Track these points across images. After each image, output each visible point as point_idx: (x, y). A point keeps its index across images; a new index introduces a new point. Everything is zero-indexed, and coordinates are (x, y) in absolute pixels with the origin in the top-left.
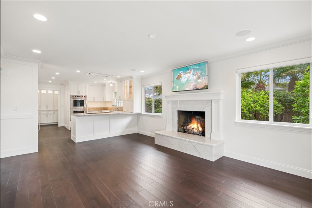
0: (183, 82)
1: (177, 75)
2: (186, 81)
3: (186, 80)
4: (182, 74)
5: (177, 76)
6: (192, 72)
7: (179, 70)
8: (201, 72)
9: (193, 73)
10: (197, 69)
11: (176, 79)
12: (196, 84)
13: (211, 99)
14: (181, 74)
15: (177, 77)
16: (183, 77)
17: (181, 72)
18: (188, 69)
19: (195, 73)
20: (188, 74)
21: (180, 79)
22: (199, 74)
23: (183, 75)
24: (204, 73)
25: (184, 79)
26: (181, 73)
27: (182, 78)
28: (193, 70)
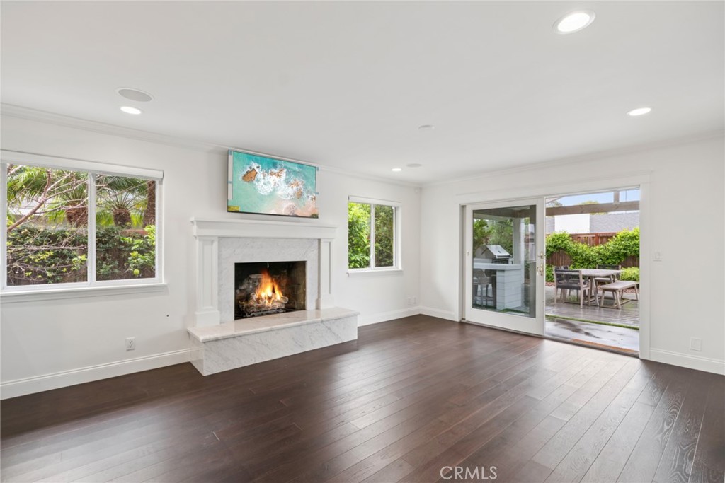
0: (262, 193)
1: (244, 168)
2: (271, 192)
3: (269, 189)
4: (257, 170)
5: (245, 173)
6: (284, 175)
7: (249, 158)
8: (305, 182)
9: (286, 179)
10: (296, 173)
11: (240, 179)
12: (293, 207)
13: (319, 237)
14: (254, 170)
15: (245, 176)
16: (262, 181)
17: (254, 166)
18: (275, 165)
19: (292, 181)
20: (274, 177)
21: (255, 182)
22: (300, 186)
23: (262, 177)
24: (310, 187)
25: (266, 187)
26: (256, 168)
27: (258, 181)
28: (285, 170)
